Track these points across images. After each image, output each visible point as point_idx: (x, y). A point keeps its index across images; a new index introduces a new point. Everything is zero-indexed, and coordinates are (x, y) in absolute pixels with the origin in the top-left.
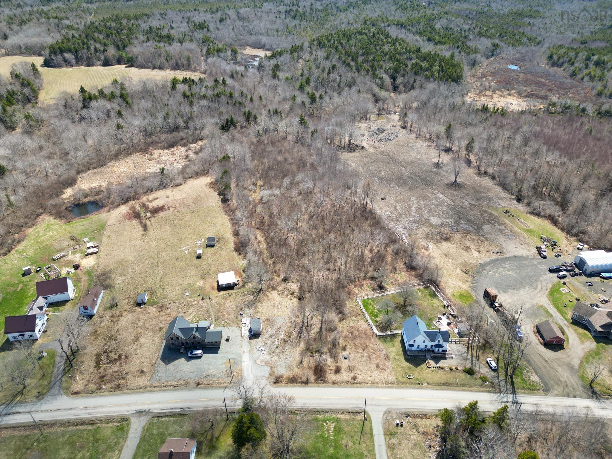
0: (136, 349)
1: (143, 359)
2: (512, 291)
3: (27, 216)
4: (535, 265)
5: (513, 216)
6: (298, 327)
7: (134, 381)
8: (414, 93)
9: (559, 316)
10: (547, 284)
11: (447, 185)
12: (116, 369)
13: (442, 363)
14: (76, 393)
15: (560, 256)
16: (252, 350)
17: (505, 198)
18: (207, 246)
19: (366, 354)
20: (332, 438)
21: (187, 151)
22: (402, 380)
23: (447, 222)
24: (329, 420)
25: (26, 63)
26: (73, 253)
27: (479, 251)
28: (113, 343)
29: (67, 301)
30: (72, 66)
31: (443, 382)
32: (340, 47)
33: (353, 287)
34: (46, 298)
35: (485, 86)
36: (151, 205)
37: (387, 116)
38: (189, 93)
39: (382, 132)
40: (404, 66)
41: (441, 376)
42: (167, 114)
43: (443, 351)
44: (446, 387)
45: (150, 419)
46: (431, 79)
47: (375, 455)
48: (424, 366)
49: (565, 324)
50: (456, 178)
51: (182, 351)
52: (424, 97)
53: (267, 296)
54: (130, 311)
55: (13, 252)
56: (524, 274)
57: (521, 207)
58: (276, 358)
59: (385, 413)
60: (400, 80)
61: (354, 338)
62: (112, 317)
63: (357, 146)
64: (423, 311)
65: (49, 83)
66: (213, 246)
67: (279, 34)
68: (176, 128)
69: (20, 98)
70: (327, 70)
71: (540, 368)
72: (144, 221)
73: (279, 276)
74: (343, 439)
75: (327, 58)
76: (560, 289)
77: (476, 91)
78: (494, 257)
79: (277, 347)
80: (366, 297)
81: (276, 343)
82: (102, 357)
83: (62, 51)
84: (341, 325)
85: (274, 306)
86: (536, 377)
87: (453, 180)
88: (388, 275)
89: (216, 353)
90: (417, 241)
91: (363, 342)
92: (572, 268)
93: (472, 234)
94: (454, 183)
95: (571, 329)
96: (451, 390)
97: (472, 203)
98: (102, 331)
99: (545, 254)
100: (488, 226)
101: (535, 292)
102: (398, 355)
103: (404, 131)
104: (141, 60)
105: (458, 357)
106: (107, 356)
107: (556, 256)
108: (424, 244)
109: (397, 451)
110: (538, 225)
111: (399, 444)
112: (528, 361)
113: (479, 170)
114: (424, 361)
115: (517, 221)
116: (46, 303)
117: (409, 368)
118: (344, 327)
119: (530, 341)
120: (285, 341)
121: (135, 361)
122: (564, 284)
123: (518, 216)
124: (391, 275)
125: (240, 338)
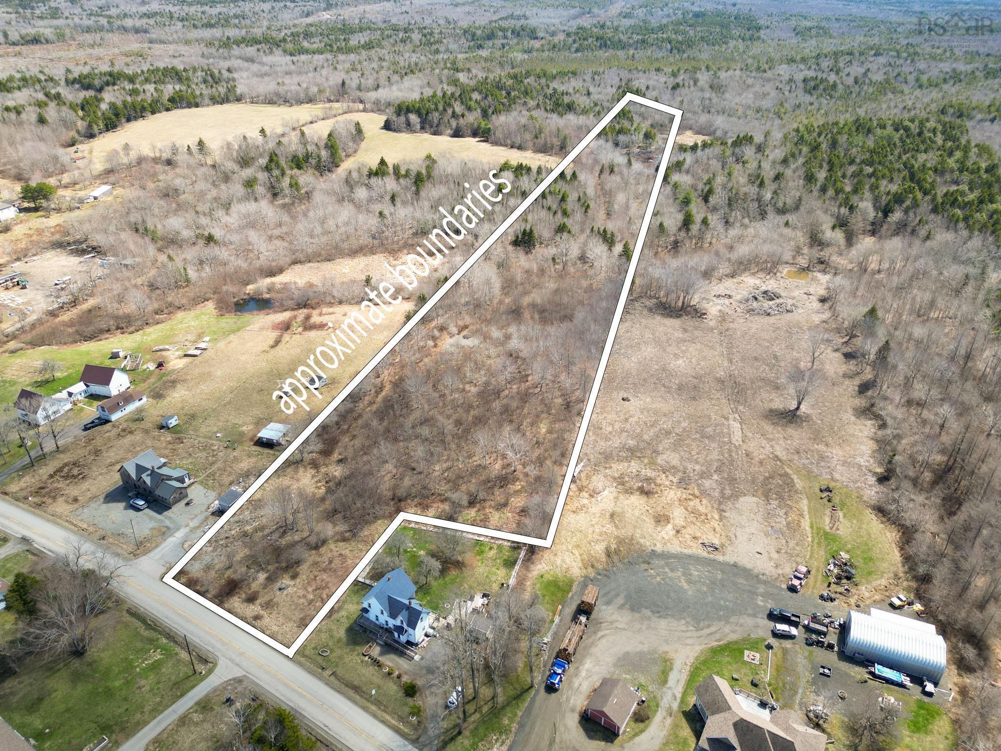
0: (100, 474)
1: (92, 487)
2: (648, 614)
5: (829, 501)
6: (280, 525)
7: (59, 506)
9: (679, 690)
10: (734, 631)
11: (771, 411)
12: (60, 486)
15: (832, 600)
16: (198, 527)
17: (860, 466)
19: (311, 597)
20: (138, 669)
22: (308, 651)
23: (686, 468)
24: (163, 649)
25: (351, 121)
26: (177, 350)
27: (678, 532)
28: (92, 458)
29: (108, 397)
30: (414, 132)
31: (356, 683)
34: (87, 386)
37: (818, 274)
39: (770, 299)
41: (364, 674)
43: (405, 641)
44: (351, 693)
45: (23, 551)
47: (155, 717)
48: (360, 648)
49: (670, 707)
50: (799, 404)
51: (130, 494)
53: (297, 472)
54: (146, 432)
55: (141, 332)
56: (710, 599)
57: (871, 492)
58: (210, 549)
59: (234, 679)
61: (324, 570)
62: (124, 430)
63: (696, 310)
64: (463, 578)
71: (526, 746)
72: (285, 336)
73: (340, 454)
74: (147, 678)
75: (782, 162)
76: (746, 652)
78: (703, 553)
79: (227, 538)
80: (412, 526)
81: (233, 532)
82: (66, 470)
84: (332, 546)
85: (289, 487)
87: (793, 405)
88: (484, 508)
89: (160, 513)
90: (594, 477)
91: (329, 579)
92: (824, 629)
93: (704, 501)
94: (790, 411)
95: (669, 721)
96: (350, 699)
97: (778, 453)
98: (98, 442)
99: (796, 582)
100: (755, 499)
101: (688, 634)
102: (348, 618)
103: (817, 305)
104: (499, 134)
105: (423, 663)
106: (71, 469)
107: (822, 597)
108: (600, 486)
109: (183, 731)
110: (863, 533)
111: (196, 724)
112: (521, 726)
113: (873, 405)
114: (368, 642)
115: (828, 512)
116: (86, 392)
117: (339, 641)
118: (331, 551)
119: (568, 700)
120: (245, 534)
121: (85, 485)
122: (769, 647)
123: (843, 504)
124: (487, 510)
125: (206, 507)
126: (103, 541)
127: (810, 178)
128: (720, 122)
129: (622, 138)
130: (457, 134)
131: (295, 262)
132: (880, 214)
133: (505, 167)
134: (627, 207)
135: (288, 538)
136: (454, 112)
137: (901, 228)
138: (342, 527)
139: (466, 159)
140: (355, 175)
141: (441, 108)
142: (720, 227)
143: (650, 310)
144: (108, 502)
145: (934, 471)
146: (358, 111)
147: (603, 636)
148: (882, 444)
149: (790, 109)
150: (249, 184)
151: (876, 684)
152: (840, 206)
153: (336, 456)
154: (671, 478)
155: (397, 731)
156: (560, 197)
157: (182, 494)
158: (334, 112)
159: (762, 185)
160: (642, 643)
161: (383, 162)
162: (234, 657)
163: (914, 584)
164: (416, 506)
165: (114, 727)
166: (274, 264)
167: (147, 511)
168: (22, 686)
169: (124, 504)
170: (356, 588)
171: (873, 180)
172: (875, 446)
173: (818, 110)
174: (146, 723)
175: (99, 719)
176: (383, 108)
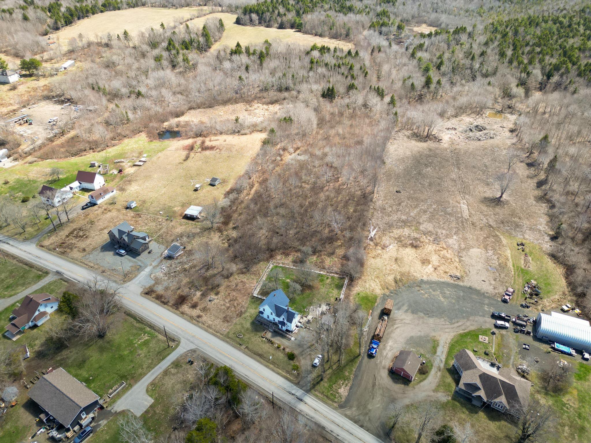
0: (96, 235)
1: (93, 243)
2: (422, 315)
3: (133, 131)
4: (482, 303)
5: (523, 251)
6: (205, 264)
7: (76, 254)
9: (443, 357)
10: (472, 325)
11: (485, 198)
12: (74, 242)
13: (277, 340)
14: (42, 246)
15: (528, 307)
16: (157, 266)
17: (540, 231)
18: (210, 184)
19: (228, 305)
20: (136, 345)
21: (279, 109)
22: (231, 335)
23: (437, 232)
24: (148, 334)
26: (129, 162)
27: (435, 269)
28: (89, 226)
29: (91, 190)
30: (255, 25)
31: (260, 353)
34: (80, 183)
36: (208, 143)
37: (508, 115)
38: (316, 60)
39: (480, 131)
41: (264, 348)
42: (284, 75)
44: (258, 358)
45: (58, 279)
47: (150, 371)
48: (260, 334)
49: (439, 366)
50: (502, 194)
51: (115, 247)
53: (210, 234)
54: (119, 210)
56: (457, 307)
57: (548, 246)
58: (166, 278)
59: (191, 350)
61: (234, 290)
62: (105, 210)
63: (436, 137)
64: (314, 295)
66: (213, 186)
68: (287, 89)
69: (195, 45)
71: (359, 387)
72: (191, 153)
73: (234, 224)
74: (142, 350)
76: (480, 336)
78: (451, 281)
79: (175, 272)
80: (281, 265)
81: (178, 269)
82: (75, 232)
83: (251, 11)
84: (236, 277)
85: (206, 243)
86: (346, 391)
87: (498, 196)
88: (321, 255)
89: (134, 258)
90: (383, 238)
91: (237, 295)
92: (525, 323)
93: (449, 251)
94: (497, 198)
95: (439, 374)
96: (258, 361)
97: (491, 223)
98: (91, 216)
99: (507, 297)
100: (479, 250)
101: (446, 326)
102: (251, 317)
103: (508, 134)
104: (308, 27)
105: (296, 342)
106: (78, 232)
107: (522, 306)
108: (387, 243)
109: (167, 378)
110: (544, 269)
111: (174, 374)
112: (356, 376)
113: (545, 195)
114: (264, 330)
115: (523, 257)
116: (80, 187)
117: (247, 329)
118: (236, 279)
119: (381, 362)
120: (185, 270)
121: (88, 242)
122: (493, 333)
123: (531, 253)
124: (323, 257)
125: (160, 254)
126: (104, 274)
127: (502, 54)
128: (444, 18)
129: (384, 29)
130: (281, 27)
131: (190, 109)
132: (545, 78)
133: (314, 48)
134: (389, 73)
135: (210, 272)
136: (279, 13)
137: (558, 86)
138: (241, 266)
139: (290, 43)
140: (222, 53)
141: (271, 10)
142: (448, 86)
143: (408, 137)
144: (103, 251)
145: (583, 234)
146: (218, 12)
147: (397, 328)
148: (552, 217)
149: (487, 11)
150: (158, 59)
151: (556, 354)
152: (521, 72)
153: (231, 225)
154: (429, 238)
155: (287, 378)
156: (349, 67)
157: (146, 247)
158: (204, 13)
159: (473, 58)
160: (420, 331)
161: (238, 45)
162: (189, 338)
163: (574, 298)
164: (281, 254)
165: (128, 376)
166: (178, 109)
167: (127, 256)
168: (72, 354)
169: (113, 252)
170: (253, 300)
171: (541, 56)
172: (548, 219)
173: (504, 11)
174: (145, 374)
175: (119, 372)
176: (234, 10)
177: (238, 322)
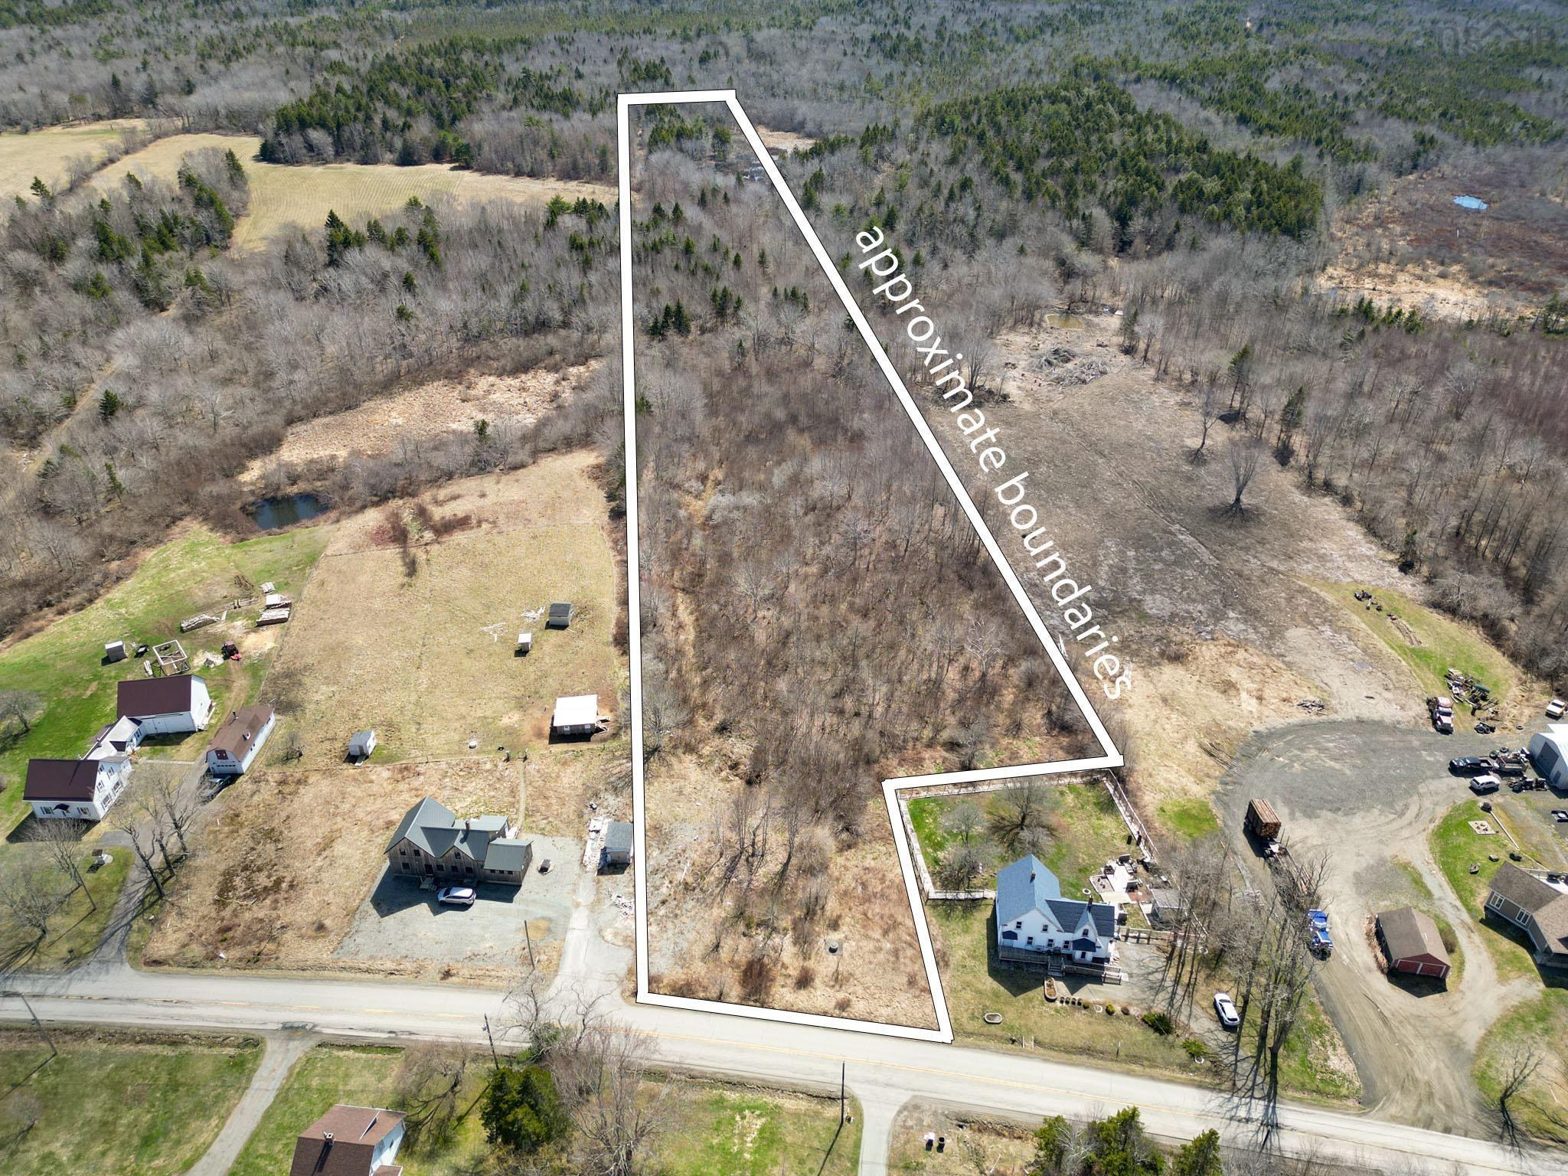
0: (319, 870)
1: (330, 897)
2: (1330, 815)
3: (150, 520)
4: (1412, 749)
5: (1379, 609)
6: (729, 854)
7: (298, 949)
8: (1168, 260)
9: (1452, 897)
10: (1436, 804)
11: (1211, 510)
12: (261, 915)
13: (1088, 993)
14: (157, 963)
15: (1492, 729)
16: (598, 901)
17: (1369, 558)
18: (550, 626)
19: (888, 946)
20: (747, 1156)
21: (557, 383)
22: (970, 1026)
23: (1188, 612)
24: (752, 1109)
25: (215, 150)
26: (231, 618)
27: (1260, 698)
28: (270, 847)
29: (188, 734)
30: (325, 162)
31: (1079, 1043)
32: (990, 134)
33: (895, 762)
34: (138, 723)
35: (1379, 250)
36: (438, 513)
37: (1091, 317)
38: (585, 239)
39: (1068, 361)
40: (1153, 189)
41: (1078, 1028)
42: (523, 288)
43: (1095, 959)
44: (1084, 1058)
45: (313, 1049)
46: (1225, 225)
48: (1037, 993)
49: (1463, 922)
50: (1239, 493)
51: (425, 886)
52: (1195, 272)
53: (669, 766)
54: (327, 773)
55: (99, 603)
56: (1375, 773)
57: (1409, 586)
58: (654, 929)
59: (905, 1108)
60: (1137, 223)
61: (867, 900)
62: (282, 782)
63: (990, 392)
64: (1069, 846)
65: (264, 201)
66: (563, 627)
67: (845, 96)
69: (187, 233)
70: (946, 192)
71: (1362, 1038)
72: (413, 550)
73: (709, 718)
74: (775, 1162)
75: (953, 161)
76: (1472, 823)
77: (1350, 263)
78: (1300, 716)
79: (663, 902)
80: (923, 794)
81: (664, 890)
82: (237, 881)
83: (304, 124)
84: (840, 860)
85: (681, 793)
86: (1346, 1060)
87: (1232, 500)
88: (996, 740)
89: (510, 900)
91: (887, 911)
92: (1517, 767)
93: (1250, 650)
94: (1232, 506)
95: (1477, 938)
96: (1096, 1068)
98: (251, 816)
99: (1445, 720)
100: (1301, 630)
101: (1396, 825)
102: (973, 957)
103: (1126, 359)
104: (489, 154)
105: (1138, 980)
106: (249, 879)
107: (1480, 730)
110: (1446, 638)
112: (1332, 1014)
113: (1311, 477)
114: (1040, 981)
115: (1389, 623)
116: (137, 734)
117: (996, 994)
118: (846, 868)
119: (1352, 959)
120: (688, 888)
121: (311, 898)
122: (1487, 808)
123: (1396, 610)
124: (1004, 742)
125: (577, 868)
126: (454, 979)
127: (1006, 182)
130: (407, 159)
131: (290, 421)
132: (1116, 224)
133: (556, 208)
135: (764, 871)
136: (385, 122)
138: (827, 827)
140: (298, 248)
141: (358, 115)
144: (390, 912)
146: (176, 132)
148: (1371, 526)
152: (1068, 218)
154: (1185, 630)
156: (682, 247)
160: (1359, 855)
163: (1545, 683)
164: (900, 765)
166: (252, 430)
167: (483, 903)
169: (426, 905)
170: (939, 910)
172: (1362, 529)
176: (225, 122)
177: (955, 984)
